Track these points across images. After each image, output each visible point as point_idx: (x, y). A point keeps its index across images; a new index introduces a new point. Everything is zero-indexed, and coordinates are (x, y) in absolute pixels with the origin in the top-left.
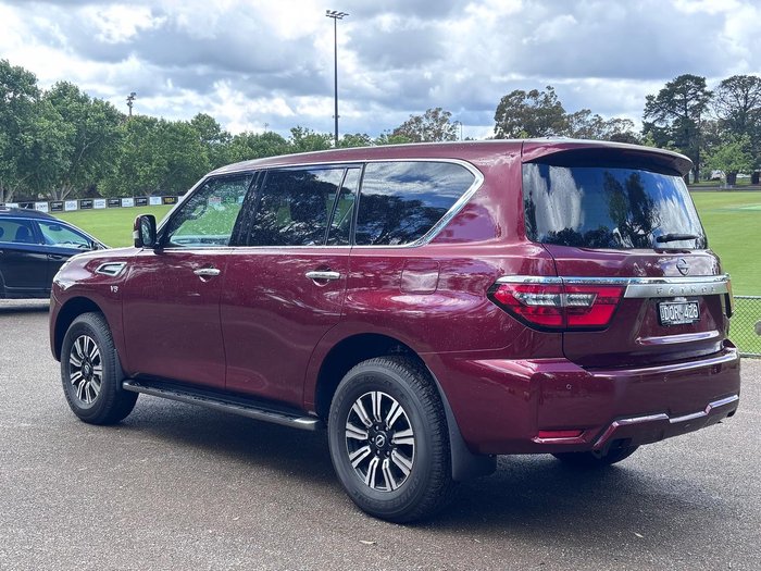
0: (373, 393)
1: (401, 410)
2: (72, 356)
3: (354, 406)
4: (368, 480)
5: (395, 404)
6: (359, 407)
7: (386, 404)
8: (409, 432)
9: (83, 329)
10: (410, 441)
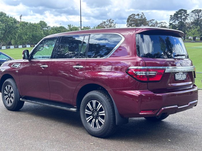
0: (93, 101)
1: (101, 106)
2: (5, 91)
3: (88, 105)
4: (92, 126)
5: (100, 104)
6: (89, 105)
7: (97, 104)
8: (104, 112)
9: (8, 83)
10: (104, 114)
